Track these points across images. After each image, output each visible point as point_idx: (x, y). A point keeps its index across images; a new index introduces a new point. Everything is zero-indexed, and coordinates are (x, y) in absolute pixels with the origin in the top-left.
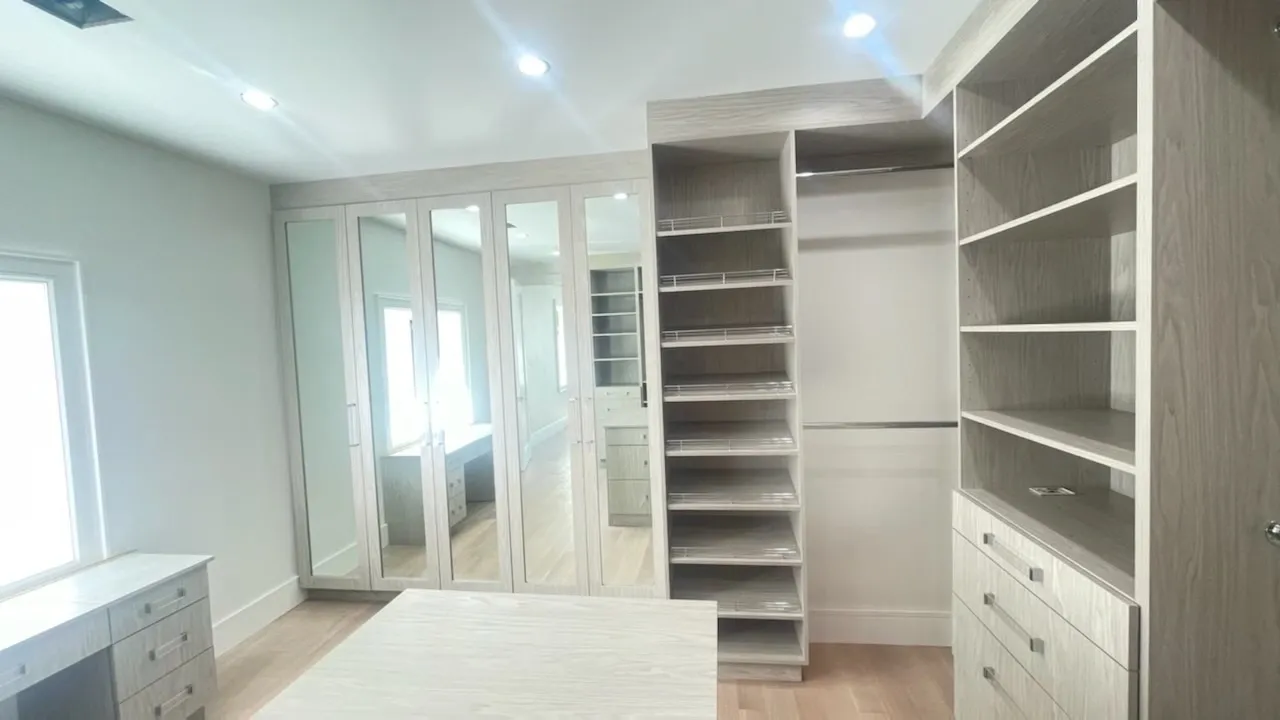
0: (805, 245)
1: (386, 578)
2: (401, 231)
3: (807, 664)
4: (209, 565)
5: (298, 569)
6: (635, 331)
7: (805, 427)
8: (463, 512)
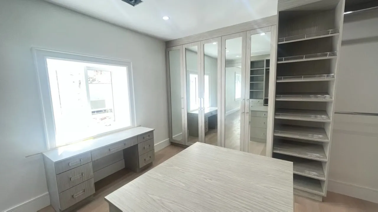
0: (344, 43)
1: (189, 143)
2: (196, 53)
3: (326, 196)
4: (154, 131)
5: (169, 137)
6: (263, 81)
7: (335, 113)
8: (207, 130)
